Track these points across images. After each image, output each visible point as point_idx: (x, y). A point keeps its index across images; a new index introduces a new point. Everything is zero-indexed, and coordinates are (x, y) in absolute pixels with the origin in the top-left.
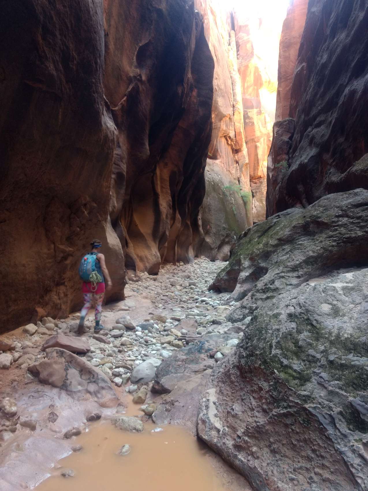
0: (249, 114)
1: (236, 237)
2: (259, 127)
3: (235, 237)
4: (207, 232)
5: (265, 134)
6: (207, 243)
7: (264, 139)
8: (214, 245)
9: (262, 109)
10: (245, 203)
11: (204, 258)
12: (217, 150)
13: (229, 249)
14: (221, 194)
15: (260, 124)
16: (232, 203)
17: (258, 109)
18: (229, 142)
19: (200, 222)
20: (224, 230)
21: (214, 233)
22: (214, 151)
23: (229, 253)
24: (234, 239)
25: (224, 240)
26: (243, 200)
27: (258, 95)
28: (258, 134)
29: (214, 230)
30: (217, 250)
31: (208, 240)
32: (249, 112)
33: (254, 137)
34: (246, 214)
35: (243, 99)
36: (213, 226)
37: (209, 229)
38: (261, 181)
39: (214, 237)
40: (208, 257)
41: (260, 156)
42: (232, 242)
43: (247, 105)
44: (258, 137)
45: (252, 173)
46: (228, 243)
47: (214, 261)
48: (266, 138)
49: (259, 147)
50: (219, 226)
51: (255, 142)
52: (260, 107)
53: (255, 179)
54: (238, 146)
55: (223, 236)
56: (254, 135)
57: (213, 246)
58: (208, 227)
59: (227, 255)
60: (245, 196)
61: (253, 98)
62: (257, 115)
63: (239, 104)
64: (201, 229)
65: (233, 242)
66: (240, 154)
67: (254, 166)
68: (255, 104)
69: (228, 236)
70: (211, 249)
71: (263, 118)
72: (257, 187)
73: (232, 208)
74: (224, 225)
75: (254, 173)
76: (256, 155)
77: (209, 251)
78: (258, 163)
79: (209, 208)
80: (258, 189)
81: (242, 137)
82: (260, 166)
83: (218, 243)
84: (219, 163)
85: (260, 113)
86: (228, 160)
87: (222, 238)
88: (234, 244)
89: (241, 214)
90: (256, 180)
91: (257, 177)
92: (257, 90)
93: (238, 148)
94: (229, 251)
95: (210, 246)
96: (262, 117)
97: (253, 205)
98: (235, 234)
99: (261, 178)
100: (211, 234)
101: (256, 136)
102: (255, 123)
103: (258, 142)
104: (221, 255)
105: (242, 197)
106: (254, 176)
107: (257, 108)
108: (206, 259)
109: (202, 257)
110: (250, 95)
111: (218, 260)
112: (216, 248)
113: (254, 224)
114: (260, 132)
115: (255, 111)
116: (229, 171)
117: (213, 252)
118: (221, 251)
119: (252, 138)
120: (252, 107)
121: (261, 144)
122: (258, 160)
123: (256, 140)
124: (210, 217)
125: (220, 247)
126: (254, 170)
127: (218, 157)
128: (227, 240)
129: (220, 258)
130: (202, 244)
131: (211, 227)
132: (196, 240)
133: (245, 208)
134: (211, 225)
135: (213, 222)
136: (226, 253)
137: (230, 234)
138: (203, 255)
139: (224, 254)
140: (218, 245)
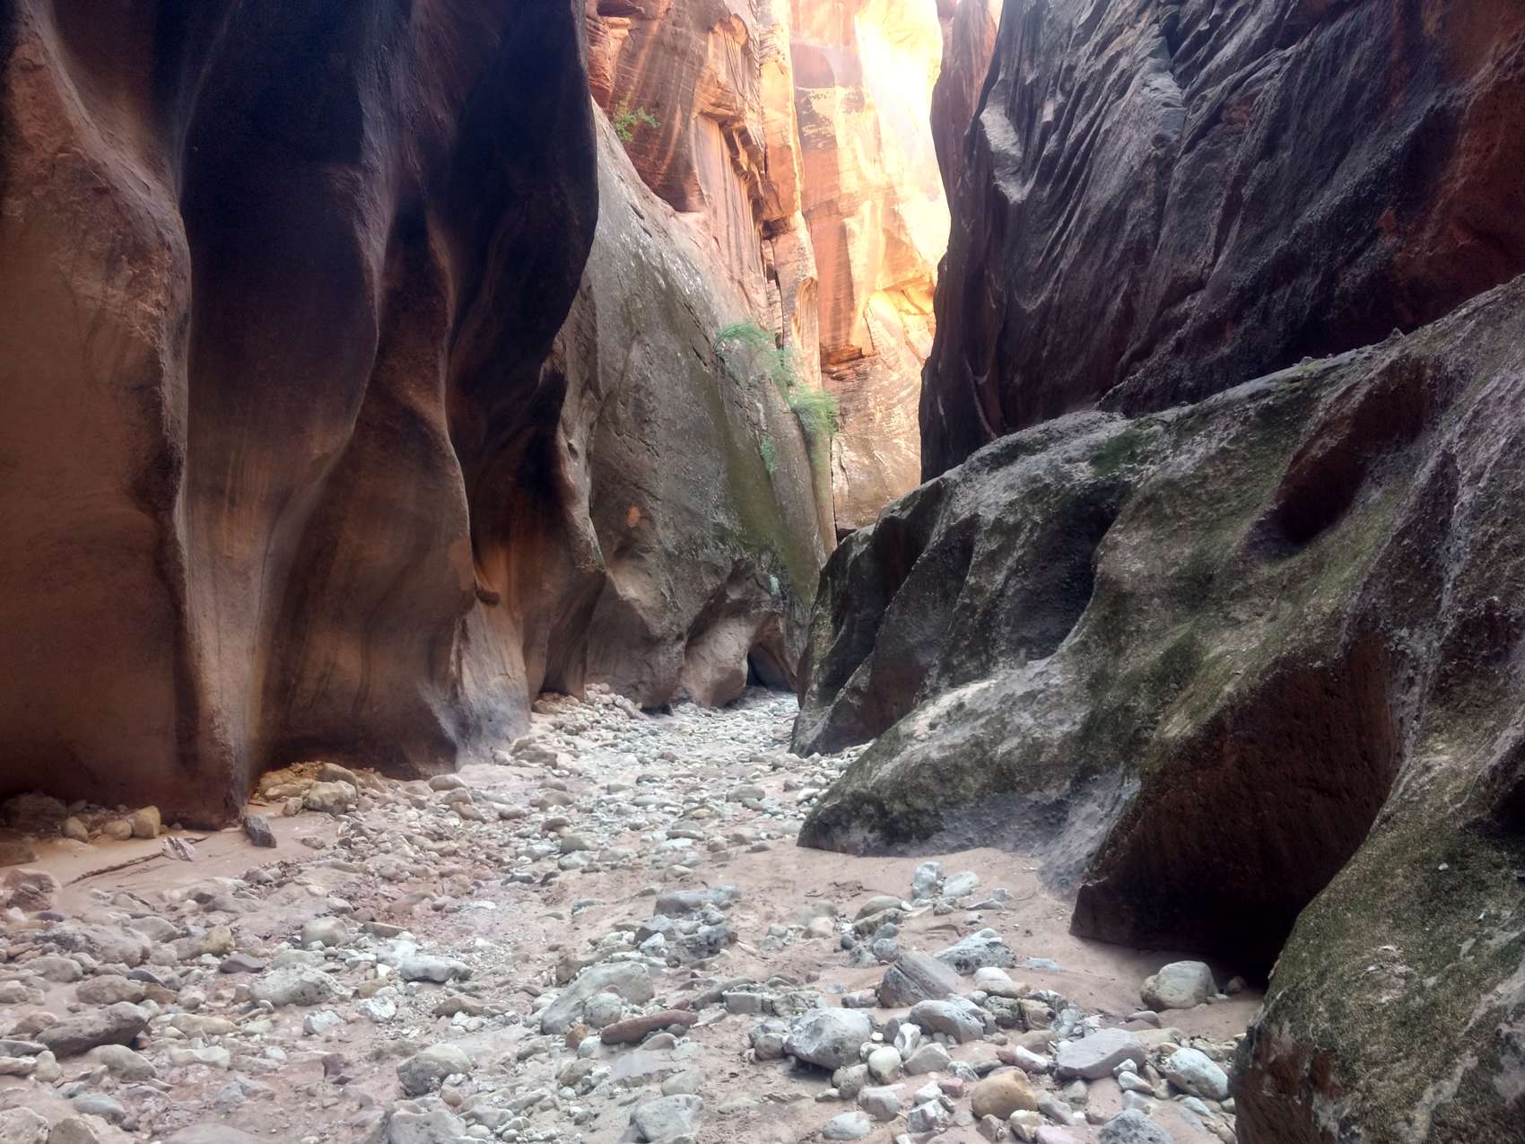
0: (817, 106)
1: (781, 585)
2: (856, 158)
3: (774, 581)
4: (626, 547)
5: (878, 189)
6: (627, 606)
7: (874, 209)
8: (666, 623)
9: (864, 90)
10: (808, 441)
11: (607, 698)
12: (689, 167)
13: (745, 642)
15: (858, 144)
17: (851, 89)
18: (743, 158)
20: (722, 539)
21: (669, 555)
22: (673, 168)
23: (745, 664)
24: (769, 591)
25: (720, 594)
26: (801, 426)
27: (848, 38)
28: (849, 183)
29: (665, 537)
30: (680, 646)
31: (632, 588)
32: (817, 97)
33: (835, 196)
35: (792, 47)
36: (661, 514)
37: (637, 528)
38: (860, 369)
39: (664, 577)
40: (630, 691)
41: (858, 271)
42: (758, 604)
43: (809, 72)
44: (850, 195)
45: (828, 342)
46: (739, 611)
47: (665, 710)
48: (880, 204)
49: (853, 235)
50: (694, 516)
51: (838, 213)
52: (858, 84)
53: (839, 362)
54: (775, 208)
55: (716, 571)
56: (836, 187)
57: (657, 628)
58: (634, 514)
59: (737, 673)
60: (806, 410)
61: (830, 46)
62: (848, 112)
64: (580, 513)
65: (765, 609)
66: (782, 241)
67: (837, 310)
68: (837, 69)
69: (739, 574)
70: (651, 642)
71: (870, 124)
72: (845, 391)
73: (757, 444)
74: (721, 518)
75: (834, 338)
76: (845, 265)
77: (636, 654)
78: (851, 297)
79: (639, 404)
81: (791, 170)
82: (860, 311)
83: (690, 609)
85: (857, 103)
87: (710, 583)
88: (772, 616)
90: (843, 367)
92: (847, 17)
93: (776, 215)
94: (743, 652)
95: (643, 625)
96: (866, 119)
97: (835, 462)
98: (773, 569)
99: (862, 357)
100: (651, 559)
101: (844, 191)
102: (841, 141)
103: (851, 214)
104: (703, 676)
105: (795, 411)
106: (836, 347)
107: (845, 85)
108: (620, 699)
109: (595, 691)
110: (820, 33)
111: (689, 706)
112: (680, 637)
114: (860, 177)
115: (840, 93)
117: (662, 659)
118: (706, 654)
119: (827, 197)
120: (828, 81)
121: (862, 222)
122: (851, 286)
123: (843, 206)
124: (646, 458)
125: (698, 633)
126: (836, 326)
128: (734, 595)
129: (697, 692)
130: (587, 612)
131: (647, 517)
132: (547, 586)
133: (810, 460)
134: (650, 503)
135: (661, 490)
136: (731, 664)
137: (750, 567)
138: (597, 677)
139: (722, 670)
140: (687, 620)
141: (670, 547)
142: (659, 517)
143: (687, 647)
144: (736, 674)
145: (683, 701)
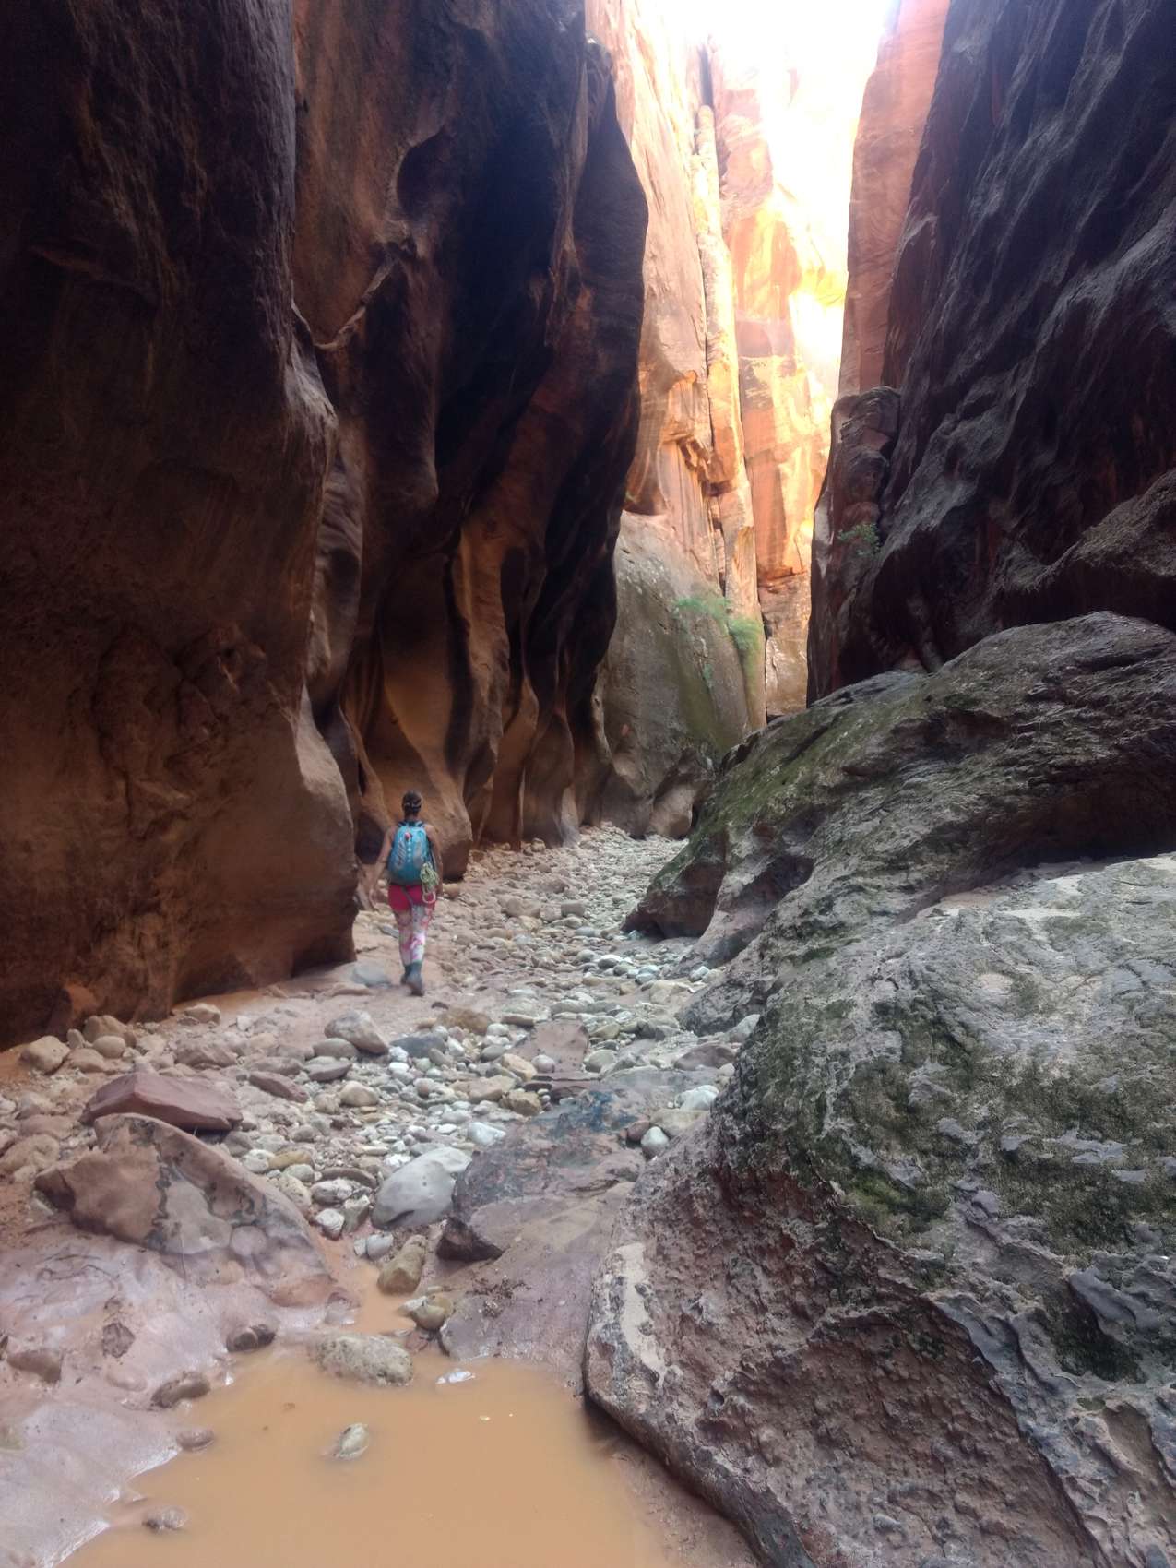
0: (757, 372)
1: (714, 764)
2: (788, 414)
3: (709, 761)
4: (621, 747)
5: (807, 437)
6: (621, 779)
7: (803, 454)
8: (642, 788)
9: (796, 357)
10: (742, 655)
11: (611, 829)
12: (655, 486)
13: (690, 799)
14: (666, 623)
15: (791, 402)
16: (701, 655)
17: (785, 358)
18: (694, 460)
19: (599, 715)
20: (675, 738)
21: (644, 750)
22: (645, 489)
23: (690, 812)
24: (706, 767)
25: (674, 771)
26: (736, 646)
27: (784, 313)
28: (784, 435)
29: (642, 739)
30: (651, 801)
31: (624, 769)
32: (758, 365)
33: (771, 446)
34: (746, 690)
35: (737, 324)
36: (639, 726)
37: (627, 736)
38: (790, 584)
39: (642, 763)
40: (624, 826)
41: (790, 506)
42: (699, 776)
43: (751, 344)
44: (785, 445)
45: (764, 561)
46: (686, 780)
47: (642, 838)
48: (808, 448)
49: (786, 476)
50: (658, 726)
51: (774, 460)
52: (792, 352)
53: (775, 578)
54: (720, 474)
55: (671, 757)
56: (772, 439)
57: (638, 792)
58: (625, 727)
60: (742, 634)
61: (769, 321)
62: (783, 376)
63: (723, 338)
64: (601, 735)
65: (703, 778)
66: (726, 498)
67: (772, 538)
68: (774, 340)
69: (685, 758)
70: (635, 799)
71: (801, 384)
72: (778, 603)
73: (700, 669)
74: (675, 725)
75: (771, 560)
76: (779, 502)
77: (627, 806)
78: (784, 528)
79: (628, 669)
80: (783, 610)
81: (733, 445)
82: (791, 537)
83: (656, 780)
84: (659, 527)
85: (790, 369)
86: (689, 516)
87: (668, 765)
88: (708, 783)
89: (728, 689)
90: (778, 582)
91: (779, 574)
92: (783, 295)
93: (721, 479)
94: (689, 806)
95: (631, 791)
96: (797, 382)
97: (768, 662)
98: (708, 754)
99: (792, 574)
100: (634, 753)
101: (779, 442)
102: (776, 402)
103: (784, 461)
104: (664, 819)
105: (732, 634)
106: (772, 567)
107: (780, 354)
108: (618, 830)
109: (604, 825)
110: (760, 311)
111: (656, 836)
112: (650, 797)
113: (768, 722)
114: (792, 429)
115: (776, 361)
116: (692, 551)
117: (640, 809)
118: (665, 806)
119: (765, 448)
120: (766, 351)
121: (793, 467)
122: (783, 518)
123: (778, 454)
124: (631, 697)
125: (661, 794)
126: (772, 550)
127: (659, 506)
128: (683, 771)
129: (661, 829)
130: (603, 783)
131: (632, 729)
132: (586, 771)
133: (743, 670)
134: (633, 721)
135: (639, 713)
136: (681, 812)
137: (693, 753)
138: (608, 818)
139: (675, 816)
140: (654, 786)
141: (644, 745)
142: (639, 729)
143: (654, 803)
144: (684, 819)
145: (653, 833)
